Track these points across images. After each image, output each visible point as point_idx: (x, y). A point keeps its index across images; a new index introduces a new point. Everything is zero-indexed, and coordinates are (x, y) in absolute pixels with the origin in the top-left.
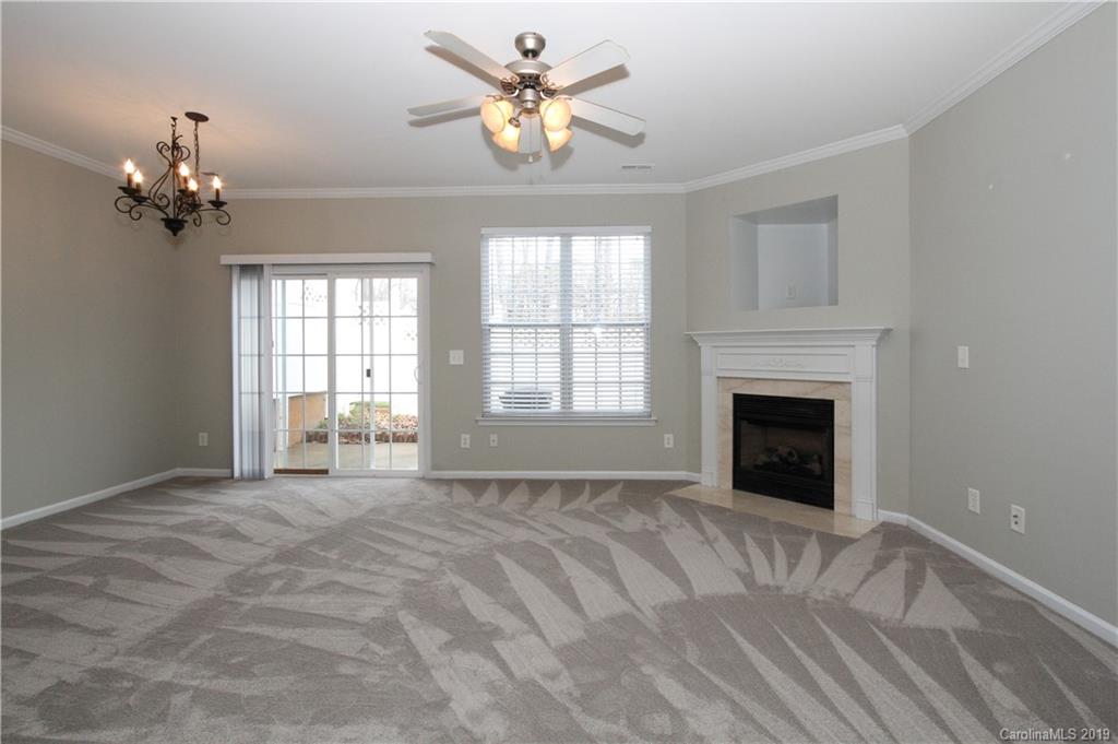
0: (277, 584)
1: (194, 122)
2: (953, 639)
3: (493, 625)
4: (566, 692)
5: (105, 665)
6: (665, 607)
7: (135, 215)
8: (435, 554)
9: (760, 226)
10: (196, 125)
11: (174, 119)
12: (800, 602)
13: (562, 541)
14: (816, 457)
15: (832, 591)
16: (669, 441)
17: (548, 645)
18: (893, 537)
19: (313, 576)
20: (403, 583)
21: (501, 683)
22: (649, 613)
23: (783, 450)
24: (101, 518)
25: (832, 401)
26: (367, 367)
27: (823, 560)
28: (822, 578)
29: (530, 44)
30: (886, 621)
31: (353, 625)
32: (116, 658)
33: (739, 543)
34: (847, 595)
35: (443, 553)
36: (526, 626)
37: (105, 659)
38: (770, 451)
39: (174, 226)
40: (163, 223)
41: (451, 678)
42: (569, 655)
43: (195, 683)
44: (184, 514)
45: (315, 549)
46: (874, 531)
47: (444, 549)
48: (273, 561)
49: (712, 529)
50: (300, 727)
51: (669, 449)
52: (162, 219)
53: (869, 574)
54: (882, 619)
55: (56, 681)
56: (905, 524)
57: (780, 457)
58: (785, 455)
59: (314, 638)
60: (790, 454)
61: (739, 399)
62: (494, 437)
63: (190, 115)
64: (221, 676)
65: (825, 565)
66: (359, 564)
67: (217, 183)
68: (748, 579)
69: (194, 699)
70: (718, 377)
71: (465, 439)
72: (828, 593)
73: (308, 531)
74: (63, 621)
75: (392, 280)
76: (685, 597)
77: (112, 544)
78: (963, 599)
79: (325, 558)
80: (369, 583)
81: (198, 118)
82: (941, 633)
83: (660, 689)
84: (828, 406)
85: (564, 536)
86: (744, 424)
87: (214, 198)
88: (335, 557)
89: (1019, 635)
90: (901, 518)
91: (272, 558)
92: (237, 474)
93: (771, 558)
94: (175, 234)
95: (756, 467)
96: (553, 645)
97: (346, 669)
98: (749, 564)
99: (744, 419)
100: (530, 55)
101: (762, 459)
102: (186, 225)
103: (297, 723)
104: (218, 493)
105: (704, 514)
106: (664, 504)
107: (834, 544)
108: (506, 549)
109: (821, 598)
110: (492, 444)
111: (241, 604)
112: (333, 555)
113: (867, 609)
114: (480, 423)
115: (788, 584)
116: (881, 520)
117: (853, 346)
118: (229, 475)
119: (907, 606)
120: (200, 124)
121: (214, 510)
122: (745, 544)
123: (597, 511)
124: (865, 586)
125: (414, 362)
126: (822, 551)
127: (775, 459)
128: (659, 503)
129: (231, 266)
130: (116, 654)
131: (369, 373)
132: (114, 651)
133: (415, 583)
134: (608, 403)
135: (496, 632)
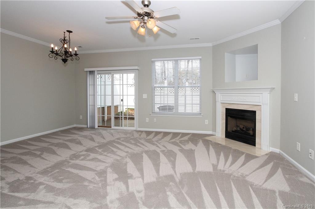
0: (82, 157)
1: (69, 33)
2: (277, 194)
3: (131, 174)
4: (141, 197)
5: (30, 176)
6: (185, 174)
7: (56, 59)
8: (127, 152)
9: (236, 55)
10: (69, 34)
11: (64, 32)
12: (229, 176)
13: (164, 151)
14: (251, 129)
15: (241, 173)
16: (207, 122)
17: (143, 182)
18: (272, 157)
19: (93, 155)
20: (114, 160)
21: (124, 192)
22: (178, 175)
23: (241, 127)
24: (51, 137)
25: (256, 111)
26: (121, 98)
27: (244, 162)
28: (240, 169)
29: (146, 3)
30: (256, 185)
31: (94, 170)
32: (34, 174)
33: (218, 155)
34: (246, 175)
35: (129, 152)
36: (140, 176)
37: (31, 174)
38: (237, 126)
39: (65, 61)
40: (62, 60)
41: (111, 189)
42: (148, 186)
43: (47, 183)
44: (71, 137)
45: (97, 149)
46: (266, 154)
47: (130, 151)
48: (85, 151)
49: (212, 150)
50: (66, 198)
51: (206, 124)
52: (62, 59)
53: (258, 169)
54: (255, 185)
55: (17, 179)
56: (278, 153)
57: (240, 129)
58: (242, 128)
59: (83, 173)
60: (243, 128)
61: (227, 110)
62: (155, 119)
63: (68, 31)
64: (55, 182)
65: (244, 164)
66: (105, 154)
67: (76, 49)
68: (215, 167)
69: (45, 188)
70: (221, 103)
71: (147, 119)
72: (240, 174)
73: (98, 143)
74: (28, 163)
75: (128, 74)
76: (192, 171)
77: (50, 144)
78: (288, 180)
79: (98, 151)
80: (105, 159)
81: (70, 32)
82: (274, 192)
83: (169, 200)
84: (254, 113)
85: (166, 149)
86: (229, 118)
87: (75, 53)
88: (100, 151)
89: (303, 195)
90: (277, 151)
91: (85, 150)
92: (89, 127)
93: (226, 160)
94: (65, 63)
95: (233, 131)
96: (145, 182)
97: (86, 183)
98: (218, 162)
99: (229, 116)
100: (146, 6)
101: (235, 129)
102: (68, 61)
103: (65, 197)
104: (82, 131)
105: (212, 145)
106: (201, 141)
107: (250, 157)
108: (147, 152)
109: (236, 175)
110: (155, 121)
111: (70, 162)
112: (100, 150)
113: (251, 181)
114: (151, 115)
115: (227, 170)
116: (271, 151)
117: (262, 93)
118: (87, 127)
119: (266, 181)
120: (70, 33)
121: (79, 136)
122: (220, 156)
123: (180, 143)
124: (254, 173)
125: (134, 97)
126: (245, 160)
127: (239, 129)
128: (200, 141)
129: (87, 71)
130: (34, 173)
131: (122, 100)
132: (34, 172)
133: (117, 160)
134: (189, 110)
135: (131, 177)
